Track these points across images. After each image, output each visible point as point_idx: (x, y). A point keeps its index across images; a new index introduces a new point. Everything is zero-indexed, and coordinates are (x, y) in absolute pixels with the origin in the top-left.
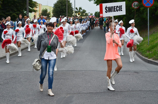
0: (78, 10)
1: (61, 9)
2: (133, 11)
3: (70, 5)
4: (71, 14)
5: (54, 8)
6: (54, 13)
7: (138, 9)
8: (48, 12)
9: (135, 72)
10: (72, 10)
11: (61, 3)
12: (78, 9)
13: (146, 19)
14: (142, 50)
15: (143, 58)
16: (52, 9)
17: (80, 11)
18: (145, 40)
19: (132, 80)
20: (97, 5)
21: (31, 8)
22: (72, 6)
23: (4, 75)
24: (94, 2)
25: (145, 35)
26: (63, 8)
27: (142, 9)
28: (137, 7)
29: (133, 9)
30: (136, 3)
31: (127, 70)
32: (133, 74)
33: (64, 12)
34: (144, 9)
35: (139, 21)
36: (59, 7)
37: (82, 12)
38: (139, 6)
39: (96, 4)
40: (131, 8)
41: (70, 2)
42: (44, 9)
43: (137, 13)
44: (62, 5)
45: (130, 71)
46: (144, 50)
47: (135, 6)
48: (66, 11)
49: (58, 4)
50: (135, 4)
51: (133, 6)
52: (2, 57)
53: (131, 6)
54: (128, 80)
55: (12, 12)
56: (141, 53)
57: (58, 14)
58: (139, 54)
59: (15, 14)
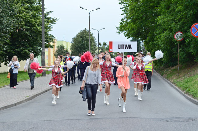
0: (102, 46)
1: (82, 45)
2: (176, 44)
3: (93, 39)
4: (94, 50)
5: (72, 43)
6: (73, 49)
7: (183, 42)
8: (65, 49)
9: (190, 119)
10: (95, 46)
11: (81, 37)
12: (102, 44)
13: (192, 53)
14: (193, 91)
15: (195, 101)
16: (70, 45)
17: (104, 47)
18: (194, 80)
19: (189, 128)
20: (128, 39)
21: (47, 42)
22: (95, 41)
23: (21, 125)
24: (124, 34)
25: (192, 74)
26: (84, 43)
27: (187, 40)
28: (181, 39)
29: (176, 41)
30: (180, 34)
31: (179, 117)
32: (188, 121)
33: (86, 49)
34: (190, 41)
35: (184, 56)
36: (79, 42)
37: (106, 48)
38: (184, 37)
39: (127, 37)
40: (173, 40)
41: (93, 36)
42: (60, 45)
43: (181, 46)
44: (82, 40)
45: (183, 117)
46: (195, 92)
47: (178, 37)
48: (88, 47)
49: (78, 39)
50: (178, 35)
51: (176, 38)
52: (16, 103)
53: (174, 38)
54: (184, 128)
55: (23, 49)
56: (193, 96)
57: (78, 51)
58: (190, 97)
59: (27, 51)
